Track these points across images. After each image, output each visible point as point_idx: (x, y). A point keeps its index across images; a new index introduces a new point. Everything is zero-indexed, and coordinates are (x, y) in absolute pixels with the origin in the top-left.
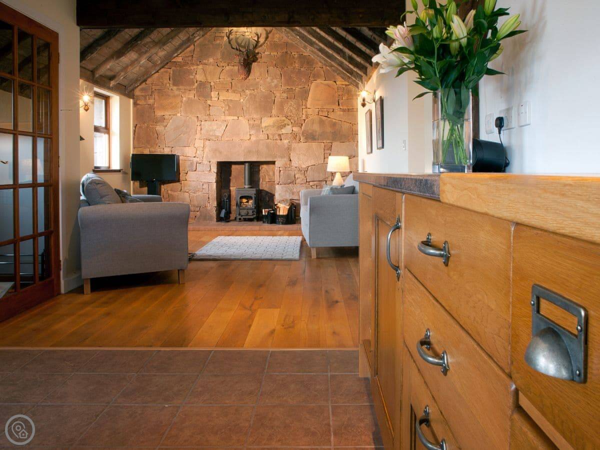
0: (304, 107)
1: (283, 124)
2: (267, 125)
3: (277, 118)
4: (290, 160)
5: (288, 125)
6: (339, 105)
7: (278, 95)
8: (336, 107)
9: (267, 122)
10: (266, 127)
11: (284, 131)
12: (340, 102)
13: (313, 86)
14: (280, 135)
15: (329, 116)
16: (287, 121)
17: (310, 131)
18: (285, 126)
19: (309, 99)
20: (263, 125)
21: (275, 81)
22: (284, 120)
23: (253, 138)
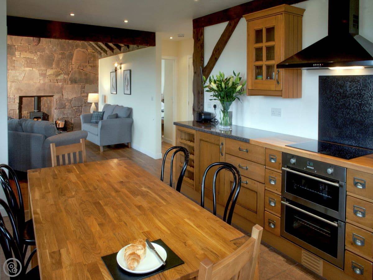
0: (70, 64)
1: (59, 73)
2: (50, 74)
3: (55, 70)
4: (63, 95)
5: (62, 74)
7: (56, 56)
8: (87, 64)
9: (50, 72)
10: (49, 75)
11: (59, 78)
12: (90, 62)
13: (75, 52)
14: (57, 80)
15: (84, 69)
16: (61, 72)
17: (74, 78)
19: (74, 59)
21: (55, 47)
22: (60, 71)
23: (42, 82)
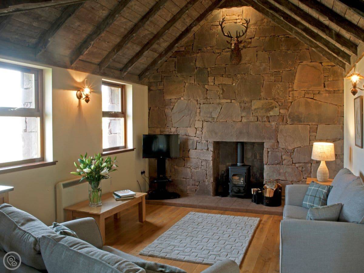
0: (290, 89)
1: (271, 106)
2: (256, 107)
3: (265, 101)
4: (278, 142)
5: (276, 107)
6: (325, 87)
7: (266, 78)
8: (321, 88)
9: (256, 104)
10: (255, 109)
11: (271, 113)
12: (326, 83)
13: (299, 68)
14: (268, 117)
15: (314, 98)
16: (275, 104)
17: (296, 114)
18: (272, 108)
19: (296, 81)
20: (253, 108)
21: (264, 65)
22: (272, 103)
23: (244, 120)
